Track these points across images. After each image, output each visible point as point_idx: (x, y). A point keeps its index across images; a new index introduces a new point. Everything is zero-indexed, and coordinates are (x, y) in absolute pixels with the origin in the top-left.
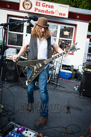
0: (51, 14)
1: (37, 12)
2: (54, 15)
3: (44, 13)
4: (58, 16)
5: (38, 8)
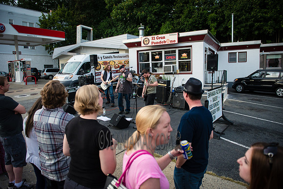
0: (164, 44)
1: (153, 45)
2: (166, 43)
3: (159, 44)
4: (170, 43)
5: (154, 41)
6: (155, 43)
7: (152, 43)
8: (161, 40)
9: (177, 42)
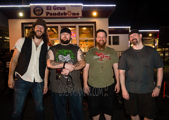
1: (49, 16)
4: (72, 16)
5: (50, 11)
6: (51, 14)
7: (47, 13)
8: (59, 11)
9: (81, 15)
